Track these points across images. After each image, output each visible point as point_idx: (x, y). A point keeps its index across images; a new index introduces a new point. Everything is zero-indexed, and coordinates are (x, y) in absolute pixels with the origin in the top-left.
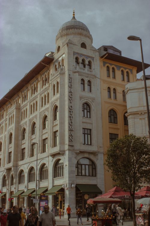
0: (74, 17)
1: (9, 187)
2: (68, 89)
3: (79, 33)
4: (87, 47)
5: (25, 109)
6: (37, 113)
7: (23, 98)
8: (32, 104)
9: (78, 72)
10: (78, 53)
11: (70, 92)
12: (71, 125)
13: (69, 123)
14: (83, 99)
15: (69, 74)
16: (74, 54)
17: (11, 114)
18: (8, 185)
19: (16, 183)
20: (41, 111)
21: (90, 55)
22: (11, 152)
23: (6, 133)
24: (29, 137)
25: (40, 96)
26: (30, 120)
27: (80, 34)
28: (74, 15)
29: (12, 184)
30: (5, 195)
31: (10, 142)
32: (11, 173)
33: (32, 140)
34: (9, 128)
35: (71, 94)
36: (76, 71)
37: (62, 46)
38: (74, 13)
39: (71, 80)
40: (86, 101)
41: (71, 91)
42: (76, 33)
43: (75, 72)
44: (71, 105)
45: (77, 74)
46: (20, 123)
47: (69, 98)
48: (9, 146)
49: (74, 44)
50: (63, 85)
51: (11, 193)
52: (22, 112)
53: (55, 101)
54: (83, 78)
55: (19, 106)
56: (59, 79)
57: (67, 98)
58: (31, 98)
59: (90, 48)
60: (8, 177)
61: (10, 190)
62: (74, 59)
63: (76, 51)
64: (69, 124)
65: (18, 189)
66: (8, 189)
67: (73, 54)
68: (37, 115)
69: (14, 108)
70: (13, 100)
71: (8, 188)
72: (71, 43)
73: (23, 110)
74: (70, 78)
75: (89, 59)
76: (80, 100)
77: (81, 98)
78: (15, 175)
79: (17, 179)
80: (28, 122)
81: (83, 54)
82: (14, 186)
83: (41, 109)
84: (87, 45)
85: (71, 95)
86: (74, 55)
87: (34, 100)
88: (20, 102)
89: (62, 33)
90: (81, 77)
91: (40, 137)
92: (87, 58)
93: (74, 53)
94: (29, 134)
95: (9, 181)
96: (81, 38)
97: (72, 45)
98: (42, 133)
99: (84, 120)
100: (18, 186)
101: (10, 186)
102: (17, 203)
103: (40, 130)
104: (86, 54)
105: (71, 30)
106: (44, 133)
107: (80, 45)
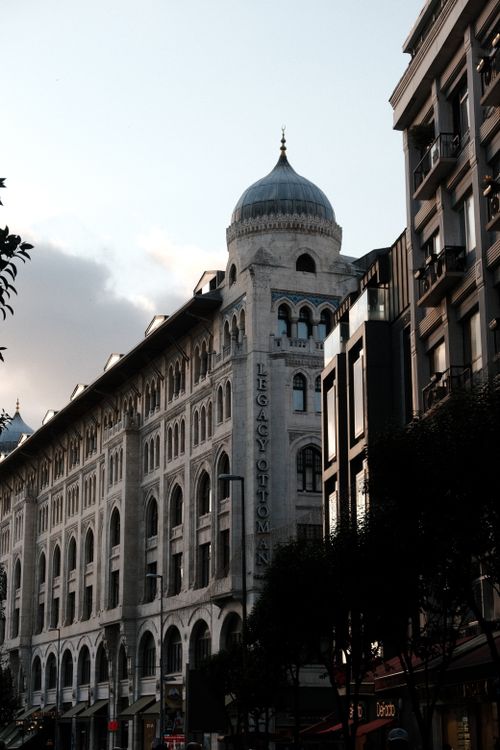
0: (283, 160)
1: (117, 684)
2: (254, 409)
3: (289, 225)
4: (318, 269)
5: (154, 435)
6: (184, 459)
7: (148, 396)
8: (171, 424)
9: (283, 355)
10: (286, 293)
11: (261, 418)
12: (262, 518)
13: (256, 512)
14: (301, 438)
15: (258, 362)
16: (273, 297)
17: (115, 445)
18: (113, 676)
19: (133, 674)
20: (193, 456)
21: (326, 292)
22: (117, 572)
23: (104, 504)
24: (165, 530)
25: (191, 406)
26: (168, 479)
27: (296, 228)
28: (283, 149)
29: (124, 675)
30: (105, 709)
31: (115, 541)
32: (121, 642)
33: (174, 540)
34: (111, 493)
35: (263, 423)
36: (278, 351)
37: (241, 270)
38: (283, 141)
39: (264, 381)
40: (308, 442)
41: (263, 417)
42: (282, 226)
43: (275, 357)
44: (263, 456)
45: (282, 361)
46: (141, 481)
47: (258, 437)
48: (111, 551)
49: (273, 266)
50: (243, 396)
51: (123, 703)
52: (147, 445)
53: (223, 442)
54: (299, 371)
55: (137, 422)
56: (232, 376)
57: (250, 437)
58: (169, 408)
59: (326, 270)
60: (113, 653)
61: (119, 694)
62: (272, 312)
63: (281, 287)
64: (257, 515)
65: (139, 692)
66: (111, 691)
67: (270, 297)
68: (184, 465)
69: (122, 429)
70: (122, 395)
71: (112, 687)
72: (264, 264)
73: (148, 439)
74: (261, 376)
75: (322, 306)
76: (291, 440)
77: (293, 435)
78: (130, 647)
79: (137, 660)
80: (162, 485)
81: (305, 291)
82: (129, 682)
83: (194, 450)
84: (317, 262)
85: (265, 427)
86: (273, 301)
87: (176, 415)
88: (139, 410)
89: (240, 225)
90: (293, 369)
91: (192, 535)
92: (317, 303)
93: (275, 293)
94: (165, 522)
95: (114, 666)
96: (295, 240)
97: (267, 271)
98: (198, 525)
99: (303, 502)
100: (140, 680)
101: (117, 680)
102: (138, 734)
103: (191, 514)
104: (312, 291)
105: (265, 217)
106: (204, 525)
107: (293, 265)
